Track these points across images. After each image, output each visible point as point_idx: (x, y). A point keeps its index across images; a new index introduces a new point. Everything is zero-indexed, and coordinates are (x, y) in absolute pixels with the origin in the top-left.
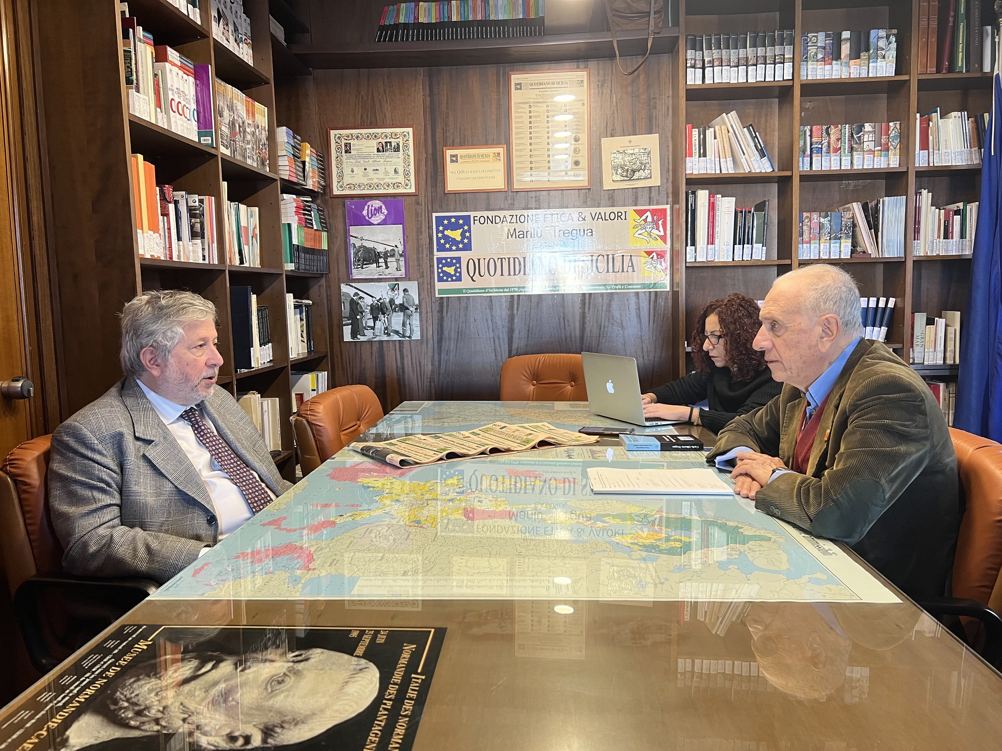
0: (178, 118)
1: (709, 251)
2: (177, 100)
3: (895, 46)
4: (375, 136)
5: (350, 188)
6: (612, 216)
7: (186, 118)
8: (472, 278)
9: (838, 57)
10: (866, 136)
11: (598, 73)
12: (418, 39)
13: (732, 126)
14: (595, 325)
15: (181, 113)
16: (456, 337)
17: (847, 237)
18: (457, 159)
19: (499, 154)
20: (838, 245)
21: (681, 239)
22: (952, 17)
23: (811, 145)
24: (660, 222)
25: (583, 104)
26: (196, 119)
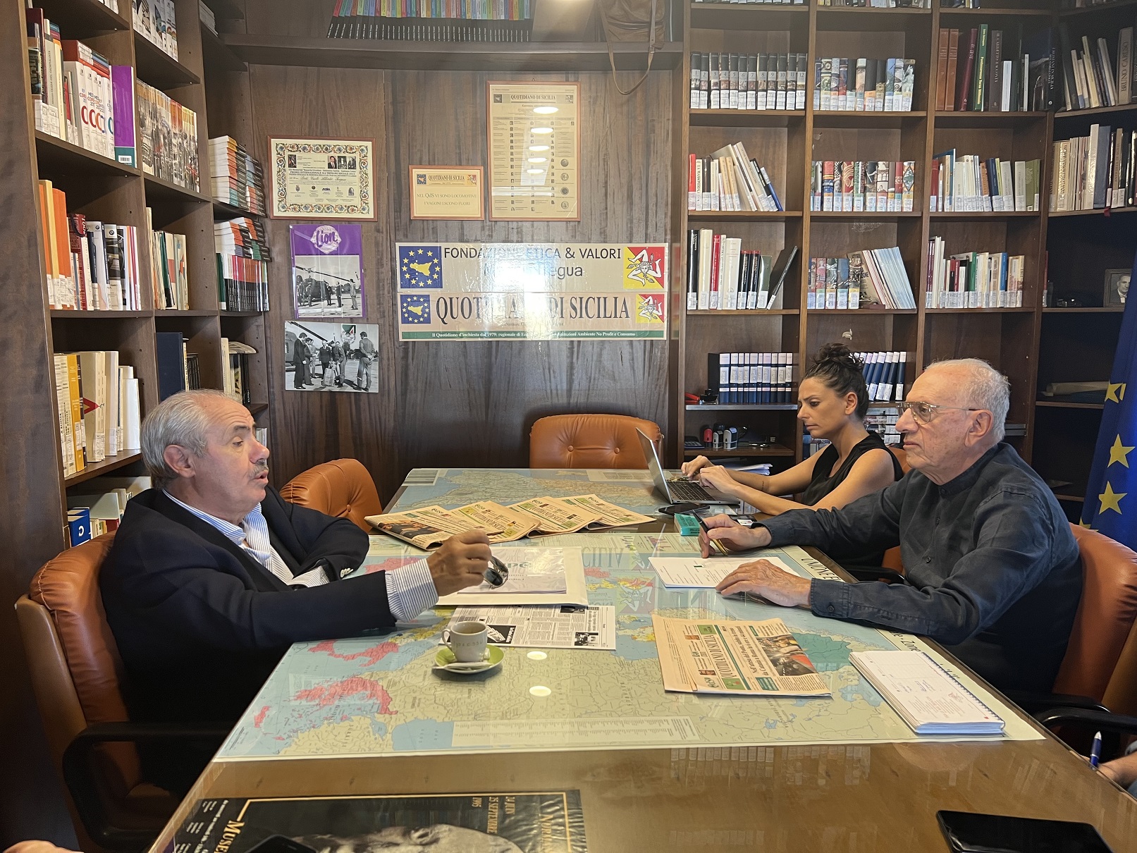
0: (91, 131)
1: (711, 297)
2: (90, 108)
3: (913, 78)
4: (327, 149)
5: (295, 209)
6: (604, 254)
7: (100, 129)
8: (443, 320)
9: (852, 86)
10: (880, 176)
11: (590, 89)
12: (380, 37)
13: (738, 159)
14: (584, 378)
15: (94, 123)
16: (424, 389)
17: (856, 286)
18: (425, 180)
19: (475, 176)
20: (845, 294)
21: (682, 284)
22: (973, 49)
23: (822, 183)
24: (657, 262)
25: (573, 123)
26: (113, 131)
